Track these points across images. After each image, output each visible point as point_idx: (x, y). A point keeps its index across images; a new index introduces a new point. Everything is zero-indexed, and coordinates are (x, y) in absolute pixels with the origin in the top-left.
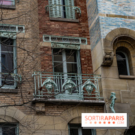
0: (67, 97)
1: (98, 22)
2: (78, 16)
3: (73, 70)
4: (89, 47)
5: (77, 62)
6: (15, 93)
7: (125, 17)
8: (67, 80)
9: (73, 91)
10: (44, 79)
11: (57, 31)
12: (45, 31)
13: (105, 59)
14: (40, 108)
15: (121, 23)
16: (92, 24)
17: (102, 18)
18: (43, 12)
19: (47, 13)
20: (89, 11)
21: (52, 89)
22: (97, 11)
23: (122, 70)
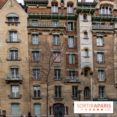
0: (72, 81)
1: (80, 64)
2: (76, 63)
3: (74, 75)
4: (78, 70)
5: (75, 73)
6: (61, 80)
7: (88, 63)
8: (72, 77)
9: (74, 80)
10: (67, 77)
11: (70, 67)
12: (68, 67)
13: (82, 73)
14: (66, 83)
15: (86, 64)
16: (79, 65)
17: (82, 63)
18: (67, 63)
19: (68, 63)
20: (78, 62)
21: (69, 80)
22: (80, 62)
23: (86, 75)
